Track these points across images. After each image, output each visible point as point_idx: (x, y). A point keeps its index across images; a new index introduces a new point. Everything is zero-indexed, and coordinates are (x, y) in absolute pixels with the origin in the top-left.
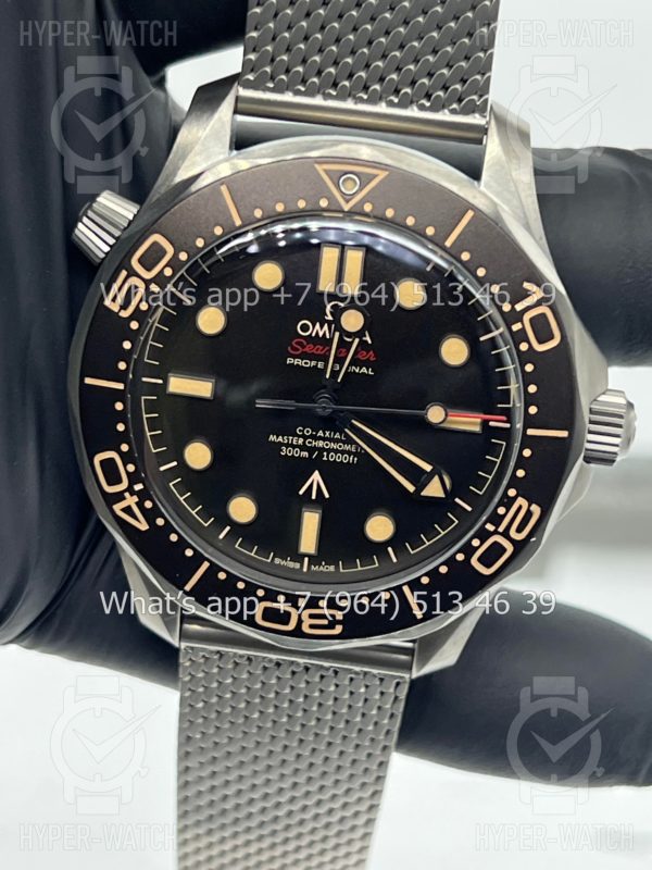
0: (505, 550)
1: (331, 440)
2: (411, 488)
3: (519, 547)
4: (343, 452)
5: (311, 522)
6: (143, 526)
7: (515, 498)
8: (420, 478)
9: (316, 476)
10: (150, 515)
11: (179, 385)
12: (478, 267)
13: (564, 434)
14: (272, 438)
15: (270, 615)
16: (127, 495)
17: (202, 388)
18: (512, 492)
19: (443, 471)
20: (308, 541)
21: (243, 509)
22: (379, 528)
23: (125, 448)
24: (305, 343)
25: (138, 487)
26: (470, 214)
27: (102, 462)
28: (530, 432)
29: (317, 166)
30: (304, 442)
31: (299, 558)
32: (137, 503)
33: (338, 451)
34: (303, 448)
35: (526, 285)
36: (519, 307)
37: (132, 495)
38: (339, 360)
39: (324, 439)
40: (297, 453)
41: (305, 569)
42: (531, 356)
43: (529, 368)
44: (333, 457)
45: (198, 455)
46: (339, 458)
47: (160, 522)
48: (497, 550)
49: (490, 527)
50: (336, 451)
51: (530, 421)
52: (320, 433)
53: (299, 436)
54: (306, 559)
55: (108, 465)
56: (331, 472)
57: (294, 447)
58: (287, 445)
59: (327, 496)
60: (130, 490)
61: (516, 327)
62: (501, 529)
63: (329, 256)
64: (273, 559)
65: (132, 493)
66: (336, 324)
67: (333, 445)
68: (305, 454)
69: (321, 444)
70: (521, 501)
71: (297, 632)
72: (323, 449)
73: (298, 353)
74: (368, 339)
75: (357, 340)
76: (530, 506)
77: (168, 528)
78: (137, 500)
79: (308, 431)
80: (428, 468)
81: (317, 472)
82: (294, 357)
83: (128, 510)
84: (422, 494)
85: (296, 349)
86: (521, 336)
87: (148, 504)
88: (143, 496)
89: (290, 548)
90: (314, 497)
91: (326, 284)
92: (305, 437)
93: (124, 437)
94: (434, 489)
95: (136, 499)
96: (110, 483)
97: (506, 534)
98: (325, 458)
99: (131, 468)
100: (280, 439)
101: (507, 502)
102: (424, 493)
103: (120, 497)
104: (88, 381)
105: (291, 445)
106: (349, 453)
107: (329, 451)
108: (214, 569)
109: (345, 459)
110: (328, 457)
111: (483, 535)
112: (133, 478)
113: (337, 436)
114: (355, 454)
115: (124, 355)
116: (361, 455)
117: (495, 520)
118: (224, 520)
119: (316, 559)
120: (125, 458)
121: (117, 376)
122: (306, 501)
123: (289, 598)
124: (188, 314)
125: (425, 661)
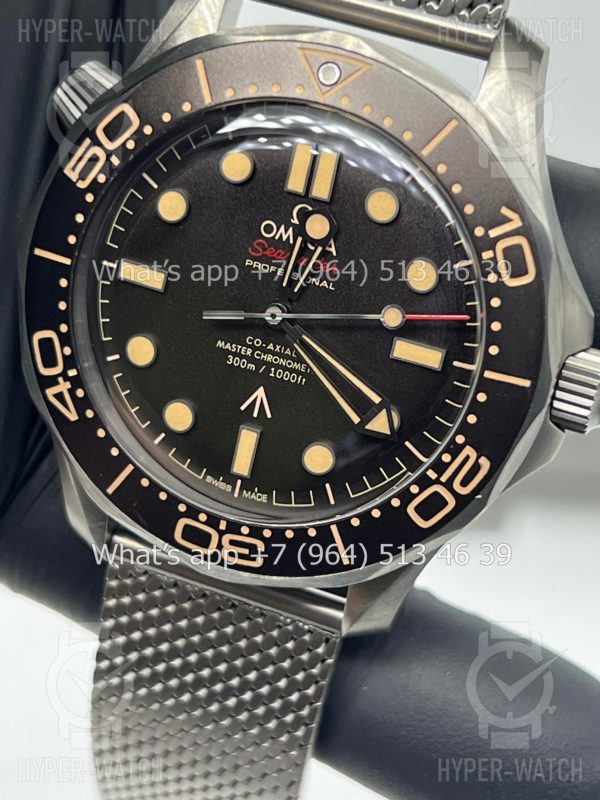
0: (446, 503)
1: (281, 355)
2: (356, 419)
3: (463, 501)
4: (292, 371)
5: (247, 441)
6: (73, 416)
7: (462, 446)
8: (366, 409)
9: (260, 393)
10: (81, 405)
11: (133, 272)
12: (453, 184)
13: (526, 383)
14: (220, 344)
16: (60, 379)
17: (154, 278)
18: (460, 439)
19: (392, 406)
20: (242, 464)
21: (179, 416)
22: (319, 459)
23: (64, 328)
24: (266, 246)
25: (72, 373)
26: (454, 124)
27: (41, 341)
28: (488, 374)
29: (300, 52)
30: (252, 354)
31: (231, 479)
32: (69, 390)
33: (287, 367)
34: (251, 359)
35: (505, 211)
36: (493, 233)
37: (65, 380)
39: (274, 353)
40: (243, 364)
41: (236, 495)
42: (498, 289)
43: (496, 302)
44: (280, 374)
45: (141, 350)
46: (287, 376)
47: (90, 414)
48: (436, 502)
49: (432, 475)
50: (285, 369)
51: (489, 363)
52: (271, 347)
53: (248, 346)
54: (239, 482)
55: (46, 344)
56: (276, 391)
57: (242, 357)
58: (235, 355)
59: (269, 416)
60: (64, 374)
61: (487, 255)
62: (443, 479)
63: (303, 151)
64: (205, 477)
65: (66, 378)
66: (300, 230)
67: (282, 361)
68: (252, 367)
69: (269, 358)
70: (469, 451)
72: (271, 364)
73: (258, 255)
74: (333, 250)
75: (320, 249)
76: (478, 458)
77: (97, 423)
78: (70, 386)
79: (258, 342)
80: (377, 399)
81: (261, 389)
82: (254, 259)
83: (59, 396)
84: (366, 427)
85: (256, 251)
87: (80, 393)
88: (77, 382)
89: (220, 464)
90: (255, 415)
91: (296, 183)
92: (254, 349)
94: (380, 424)
95: (68, 385)
96: (46, 365)
97: (448, 485)
98: (272, 375)
99: (67, 351)
100: (228, 346)
101: (454, 449)
102: (368, 427)
104: (38, 252)
105: (239, 355)
106: (298, 373)
107: (278, 367)
108: (138, 474)
109: (293, 378)
110: (275, 374)
111: (424, 482)
112: (69, 362)
113: (288, 352)
114: (304, 375)
115: (76, 229)
116: (311, 376)
117: (439, 467)
118: (159, 425)
119: (248, 484)
120: (65, 340)
121: (66, 250)
122: (246, 418)
123: (213, 521)
124: (153, 196)
125: (354, 618)
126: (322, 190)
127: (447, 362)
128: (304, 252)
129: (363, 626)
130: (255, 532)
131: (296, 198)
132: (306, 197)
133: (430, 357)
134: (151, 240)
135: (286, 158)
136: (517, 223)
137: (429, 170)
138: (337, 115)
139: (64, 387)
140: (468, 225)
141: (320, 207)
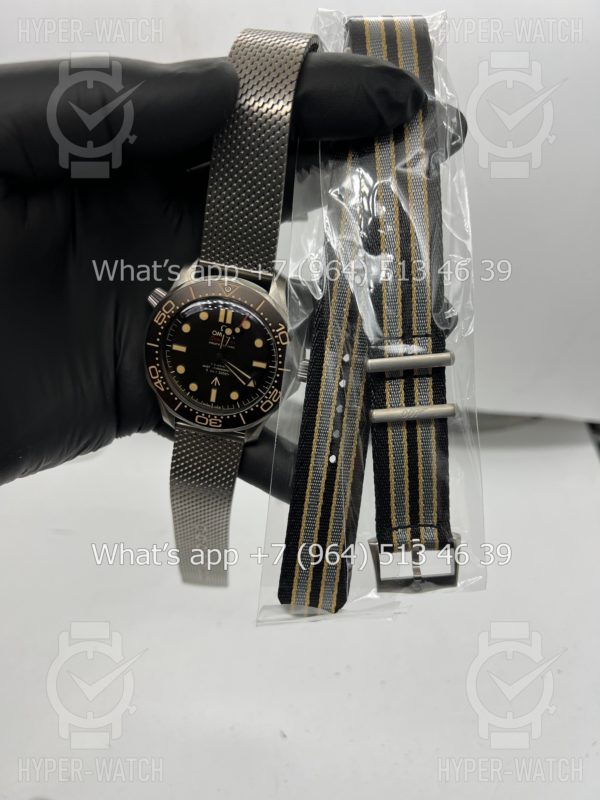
0: (271, 405)
1: (221, 368)
2: (244, 384)
3: (275, 404)
5: (214, 392)
6: (163, 389)
7: (274, 389)
8: (247, 381)
9: (216, 379)
10: (165, 386)
11: (176, 347)
12: (265, 318)
14: (203, 366)
15: (200, 419)
16: (158, 380)
17: (183, 349)
18: (273, 387)
19: (254, 380)
20: (213, 399)
21: (194, 387)
22: (234, 396)
23: (158, 365)
24: (214, 337)
25: (161, 377)
26: (264, 301)
27: (151, 369)
28: (279, 369)
29: (218, 283)
30: (213, 368)
31: (210, 403)
32: (161, 382)
33: (223, 371)
35: (280, 324)
36: (277, 331)
37: (160, 380)
38: (224, 343)
40: (211, 371)
41: (212, 408)
42: (280, 345)
43: (280, 349)
44: (221, 373)
45: (181, 369)
46: (223, 373)
47: (168, 388)
48: (268, 405)
49: (266, 397)
51: (279, 366)
52: (219, 366)
53: (211, 366)
54: (213, 404)
55: (153, 370)
56: (221, 378)
58: (208, 368)
59: (219, 385)
60: (159, 378)
61: (276, 337)
62: (269, 398)
63: (222, 311)
64: (202, 403)
66: (224, 333)
68: (213, 371)
69: (218, 369)
70: (276, 390)
71: (208, 426)
72: (219, 371)
74: (233, 338)
75: (230, 338)
76: (278, 392)
77: (170, 390)
79: (214, 365)
80: (250, 378)
82: (211, 341)
83: (159, 385)
85: (212, 339)
86: (277, 340)
87: (164, 383)
88: (163, 380)
89: (207, 400)
90: (215, 385)
91: (221, 320)
93: (158, 362)
94: (251, 384)
96: (153, 376)
97: (271, 400)
98: (219, 373)
99: (160, 371)
101: (272, 390)
102: (248, 385)
103: (156, 380)
104: (148, 344)
106: (226, 372)
107: (221, 371)
108: (183, 404)
109: (225, 374)
111: (264, 400)
112: (160, 374)
113: (223, 367)
115: (159, 337)
116: (230, 373)
117: (268, 395)
118: (188, 390)
119: (215, 404)
120: (158, 368)
121: (156, 343)
122: (213, 386)
123: (206, 415)
124: (180, 326)
125: (248, 437)
126: (229, 321)
127: (267, 366)
128: (226, 339)
129: (250, 439)
130: (219, 417)
131: (221, 324)
132: (224, 323)
133: (263, 365)
134: (181, 338)
135: (218, 310)
136: (283, 328)
137: (258, 314)
138: (231, 300)
139: (159, 382)
140: (271, 329)
141: (229, 326)
